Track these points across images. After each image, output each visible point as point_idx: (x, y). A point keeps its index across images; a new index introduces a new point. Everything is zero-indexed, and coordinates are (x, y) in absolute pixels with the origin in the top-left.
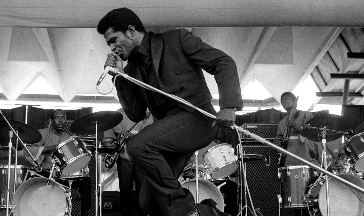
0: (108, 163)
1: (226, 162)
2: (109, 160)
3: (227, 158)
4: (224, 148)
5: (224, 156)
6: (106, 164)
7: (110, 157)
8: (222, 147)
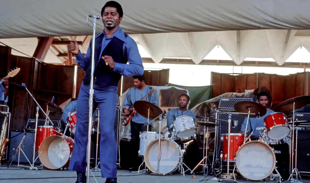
0: (124, 122)
1: (184, 128)
2: (125, 120)
3: (186, 125)
4: (185, 118)
5: (184, 124)
6: (123, 123)
7: (126, 118)
8: (183, 118)
